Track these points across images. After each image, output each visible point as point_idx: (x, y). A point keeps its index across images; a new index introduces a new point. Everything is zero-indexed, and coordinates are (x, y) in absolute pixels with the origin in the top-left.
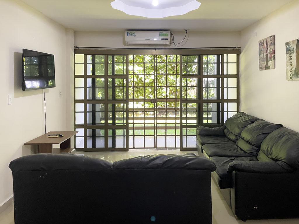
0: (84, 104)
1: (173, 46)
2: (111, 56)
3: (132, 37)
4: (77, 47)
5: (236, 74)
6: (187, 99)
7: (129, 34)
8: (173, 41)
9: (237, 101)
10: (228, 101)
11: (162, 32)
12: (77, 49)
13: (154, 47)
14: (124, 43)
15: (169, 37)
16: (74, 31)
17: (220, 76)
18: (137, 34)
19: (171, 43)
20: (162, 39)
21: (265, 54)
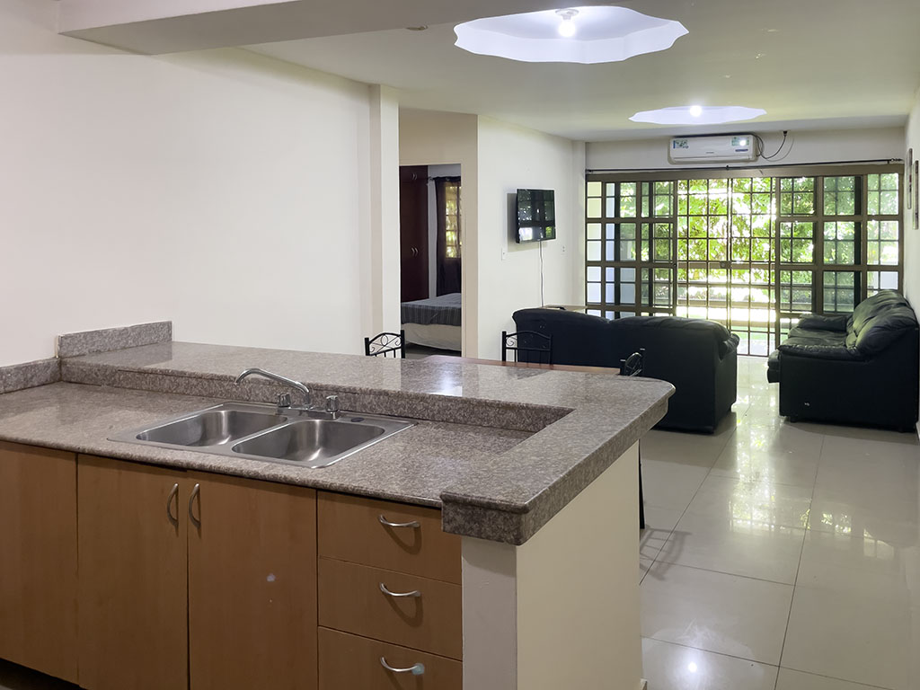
0: (600, 268)
1: (761, 162)
2: (648, 184)
3: (681, 149)
5: (897, 213)
6: (791, 262)
7: (676, 144)
8: (761, 153)
9: (899, 269)
10: (880, 268)
11: (738, 137)
12: (590, 173)
13: (724, 165)
14: (670, 159)
15: (750, 147)
16: (586, 143)
17: (859, 218)
18: (691, 142)
19: (756, 157)
20: (737, 151)
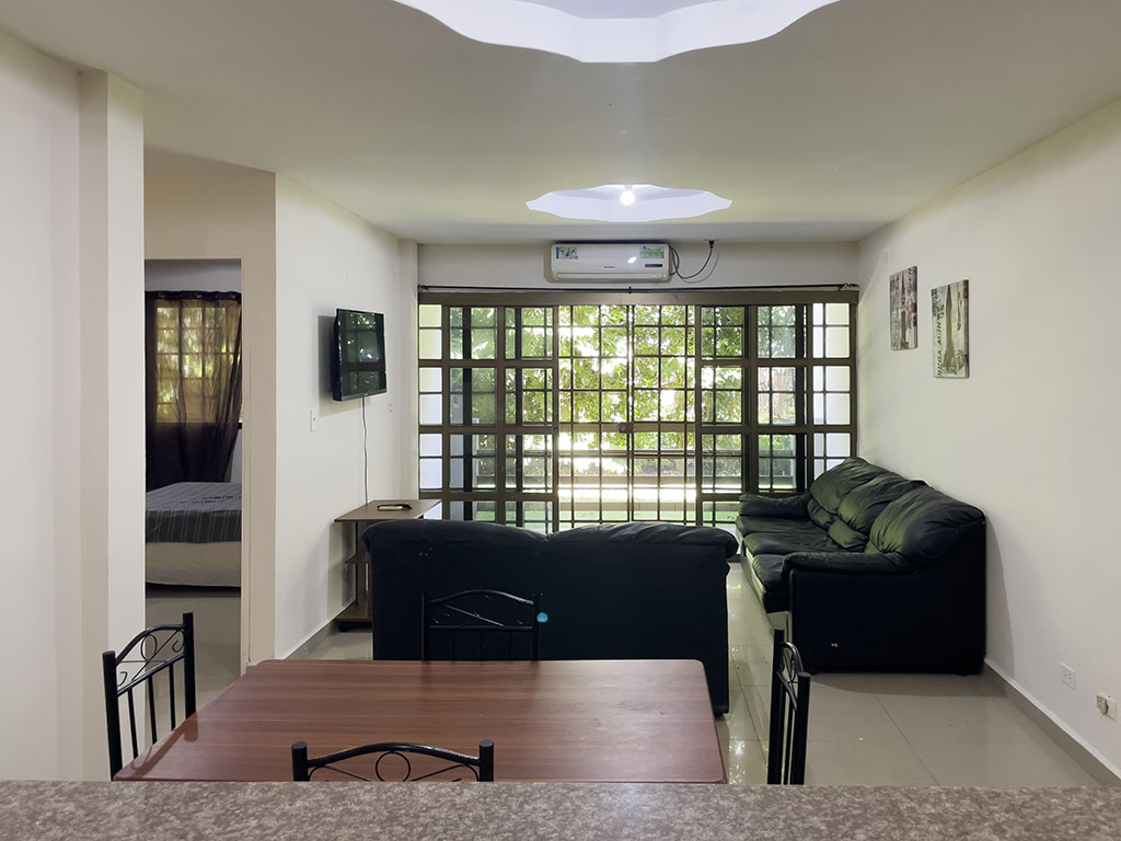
0: (440, 435)
1: (676, 283)
2: (513, 310)
3: (568, 260)
4: (426, 287)
5: (848, 356)
6: (714, 422)
7: (560, 253)
8: (676, 269)
9: (852, 429)
10: (826, 429)
11: (648, 246)
12: (425, 291)
13: (626, 286)
14: (549, 275)
15: (665, 261)
16: (418, 245)
17: (803, 362)
18: (582, 251)
19: (671, 274)
20: (647, 266)
21: (900, 311)
